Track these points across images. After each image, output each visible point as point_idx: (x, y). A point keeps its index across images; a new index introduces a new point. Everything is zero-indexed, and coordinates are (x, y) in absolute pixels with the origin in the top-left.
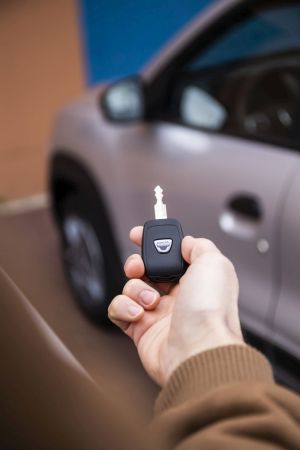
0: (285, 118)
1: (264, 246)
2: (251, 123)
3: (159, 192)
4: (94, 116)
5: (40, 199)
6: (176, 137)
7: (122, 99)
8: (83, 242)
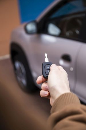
0: (77, 32)
1: (72, 69)
2: (68, 34)
3: (46, 55)
4: (23, 32)
5: (8, 56)
6: (46, 38)
7: (31, 27)
8: (20, 68)
